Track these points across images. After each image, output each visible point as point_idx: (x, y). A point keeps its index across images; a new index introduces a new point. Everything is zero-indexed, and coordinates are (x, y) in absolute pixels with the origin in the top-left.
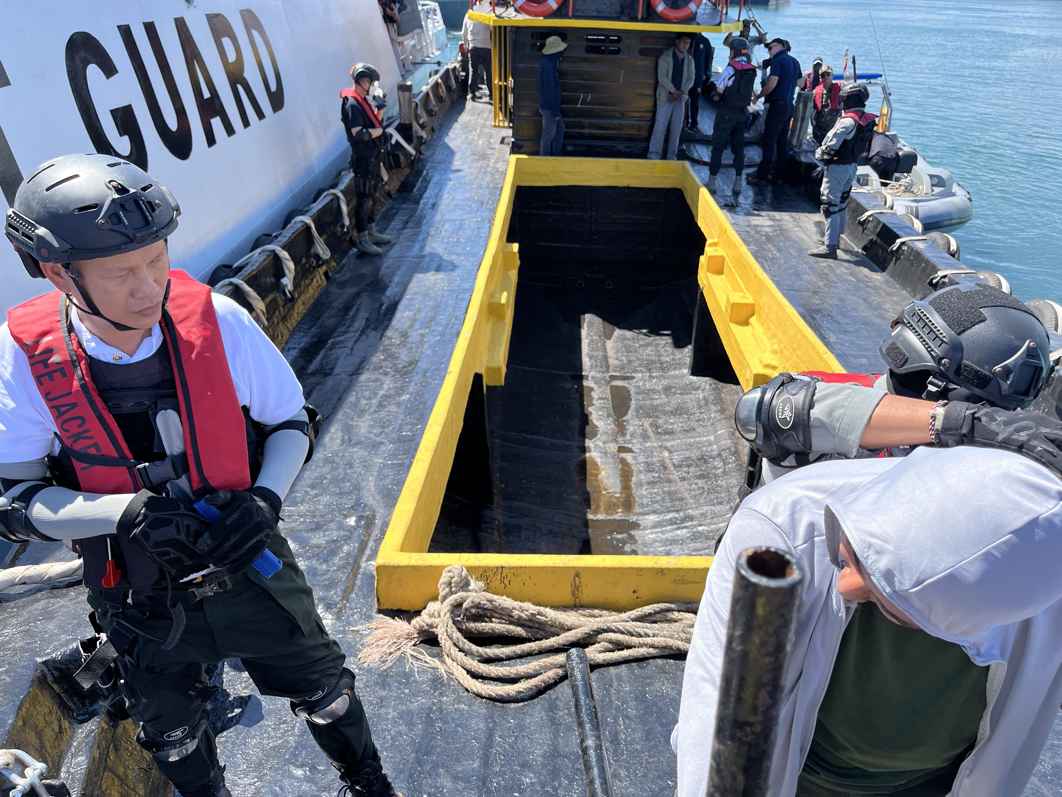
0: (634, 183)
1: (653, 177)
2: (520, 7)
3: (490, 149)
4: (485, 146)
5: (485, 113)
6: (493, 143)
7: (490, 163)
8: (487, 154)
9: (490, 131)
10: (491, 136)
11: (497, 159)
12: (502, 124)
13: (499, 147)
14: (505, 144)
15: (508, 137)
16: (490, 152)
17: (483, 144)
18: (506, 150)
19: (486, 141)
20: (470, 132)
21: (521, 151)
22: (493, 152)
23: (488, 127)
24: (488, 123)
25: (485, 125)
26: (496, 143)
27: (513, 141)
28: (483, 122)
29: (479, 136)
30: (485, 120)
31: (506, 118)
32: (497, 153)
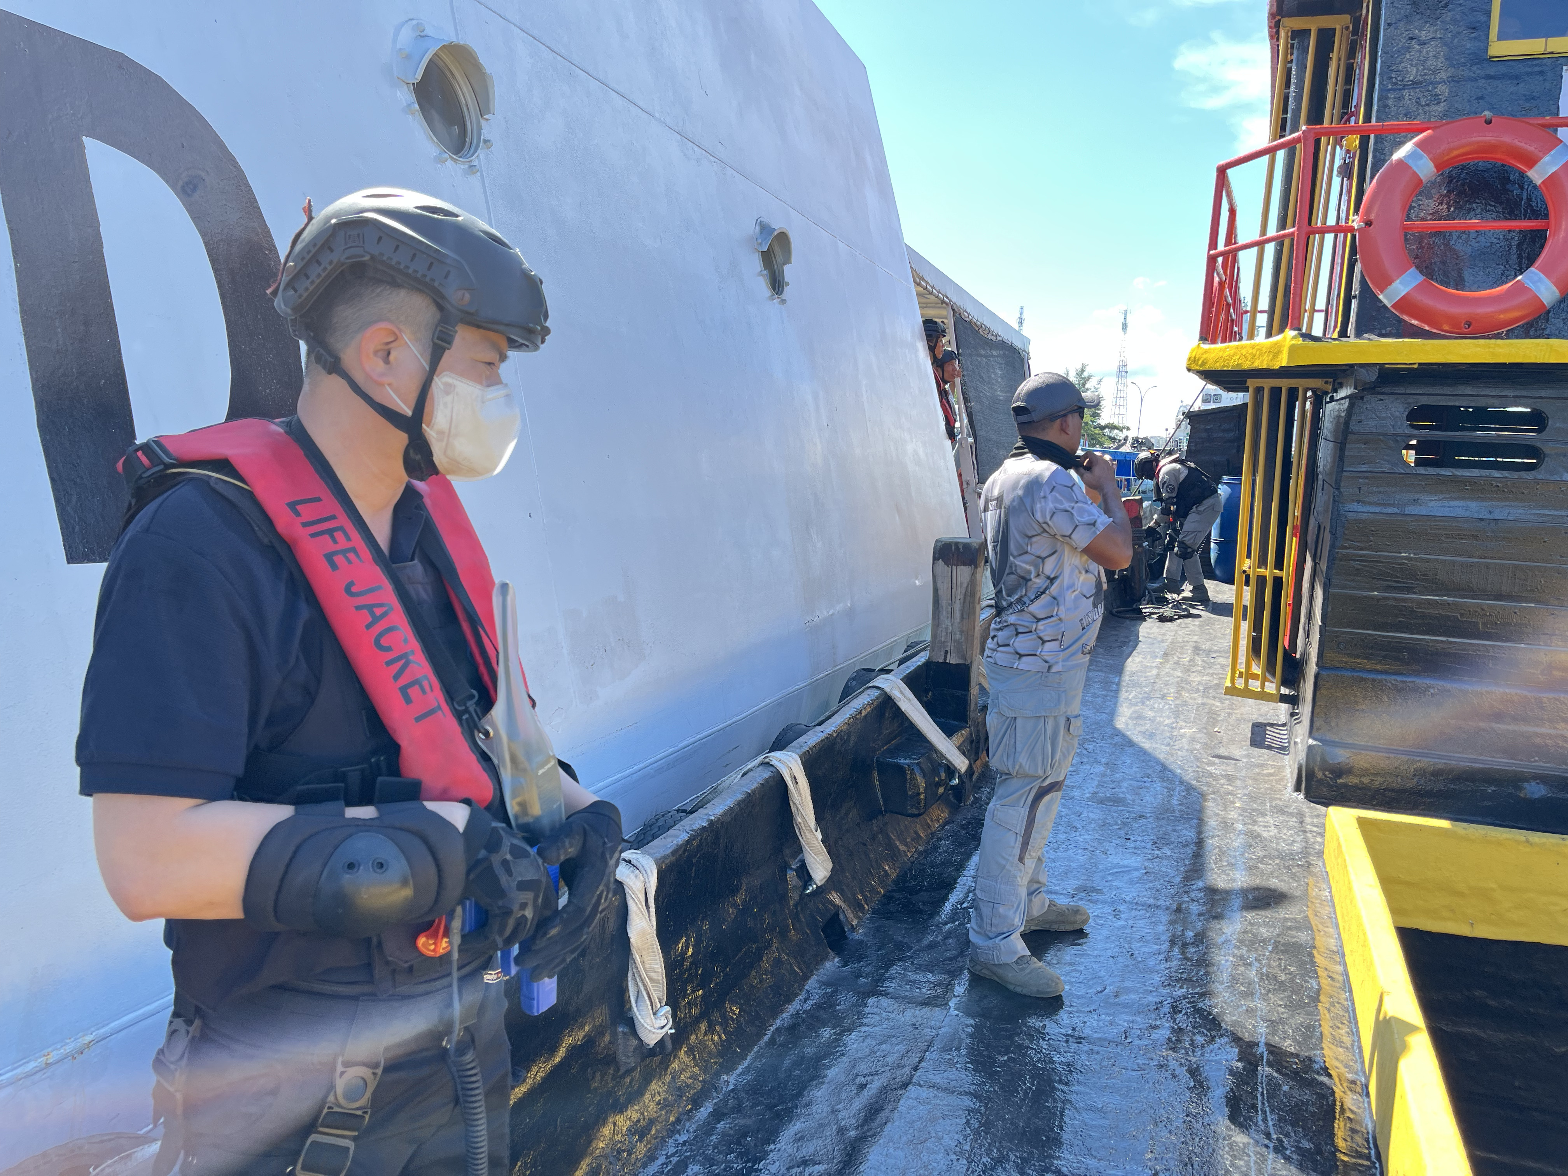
2: (1404, 304)
3: (1217, 760)
4: (1198, 746)
5: (1181, 653)
6: (1225, 740)
7: (1233, 815)
8: (1211, 774)
9: (1205, 700)
10: (1213, 718)
11: (1252, 797)
12: (1255, 685)
13: (1248, 756)
14: (1270, 748)
15: (1272, 725)
16: (1217, 768)
17: (1193, 740)
18: (1273, 766)
19: (1200, 731)
20: (1149, 698)
21: (1340, 781)
22: (1229, 768)
23: (1198, 691)
24: (1195, 678)
25: (1188, 683)
26: (1232, 741)
27: (1310, 748)
28: (1179, 674)
29: (1176, 714)
30: (1187, 671)
31: (1270, 667)
32: (1243, 774)
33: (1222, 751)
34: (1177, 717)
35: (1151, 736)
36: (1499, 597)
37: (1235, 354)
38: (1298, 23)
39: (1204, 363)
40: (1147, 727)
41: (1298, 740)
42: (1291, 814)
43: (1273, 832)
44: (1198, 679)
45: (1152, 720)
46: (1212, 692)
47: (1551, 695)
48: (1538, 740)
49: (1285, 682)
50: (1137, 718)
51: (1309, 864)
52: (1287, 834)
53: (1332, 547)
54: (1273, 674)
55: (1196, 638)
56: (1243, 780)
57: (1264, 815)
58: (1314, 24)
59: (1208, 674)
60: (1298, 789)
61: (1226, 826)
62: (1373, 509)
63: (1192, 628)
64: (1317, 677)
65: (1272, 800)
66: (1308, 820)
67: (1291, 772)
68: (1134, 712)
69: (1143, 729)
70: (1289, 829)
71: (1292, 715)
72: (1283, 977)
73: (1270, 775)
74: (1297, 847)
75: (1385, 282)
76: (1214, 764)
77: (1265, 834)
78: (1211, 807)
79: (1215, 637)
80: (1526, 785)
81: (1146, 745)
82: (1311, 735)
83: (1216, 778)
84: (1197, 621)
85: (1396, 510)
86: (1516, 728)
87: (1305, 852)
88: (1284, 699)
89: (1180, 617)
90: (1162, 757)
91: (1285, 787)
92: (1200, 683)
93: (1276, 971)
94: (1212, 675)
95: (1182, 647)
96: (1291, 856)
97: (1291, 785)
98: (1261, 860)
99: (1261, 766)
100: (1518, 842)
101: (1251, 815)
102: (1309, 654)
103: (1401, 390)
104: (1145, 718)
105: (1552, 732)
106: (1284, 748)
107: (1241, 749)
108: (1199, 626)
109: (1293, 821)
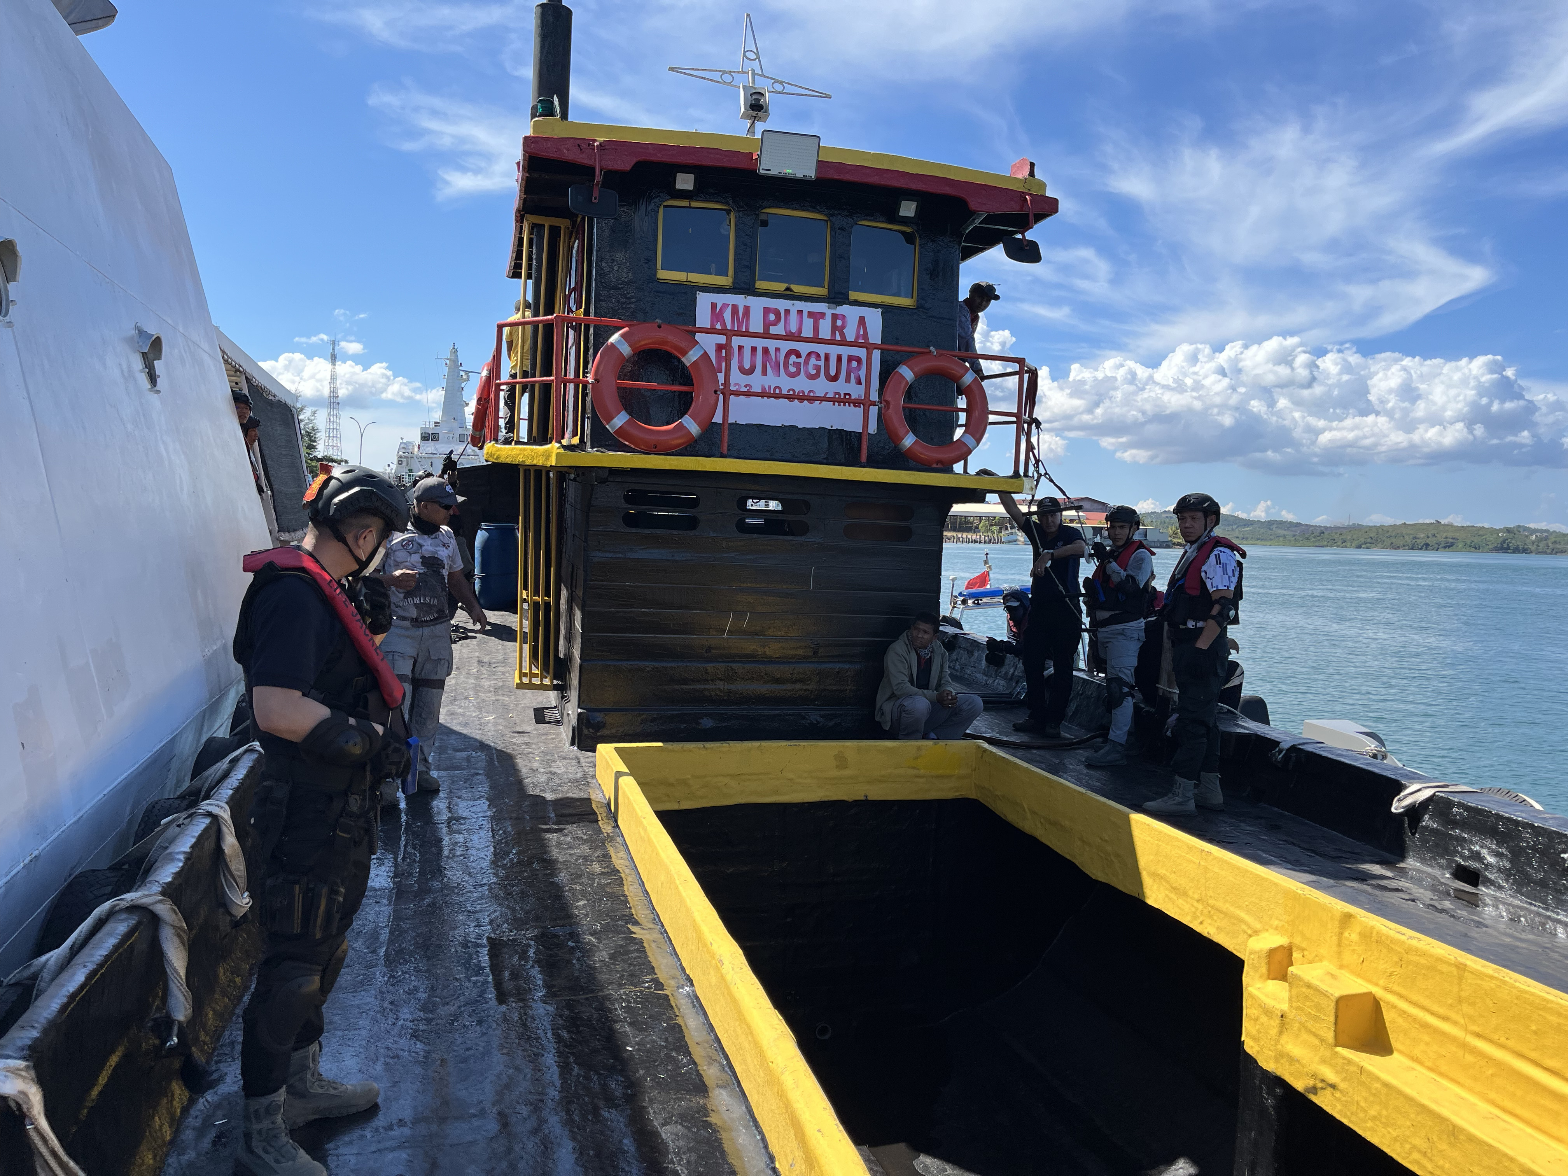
0: (877, 793)
1: (917, 777)
2: (620, 431)
3: (516, 735)
4: (501, 728)
5: (470, 666)
6: (518, 721)
7: (535, 765)
8: (514, 744)
9: (497, 697)
10: (506, 708)
11: (545, 753)
12: (536, 681)
13: (536, 729)
14: (549, 723)
15: (547, 708)
16: (518, 740)
17: (496, 724)
18: (554, 734)
19: (499, 718)
20: (455, 700)
21: (599, 734)
22: (526, 739)
23: (490, 692)
24: (486, 683)
25: (481, 687)
26: (523, 721)
27: (579, 714)
28: (473, 681)
29: (480, 709)
30: (477, 678)
31: (545, 668)
32: (536, 740)
33: (518, 729)
34: (480, 711)
35: (466, 725)
36: (680, 608)
37: (520, 454)
38: (537, 219)
39: (498, 458)
40: (461, 719)
41: (570, 712)
42: (572, 759)
43: (563, 770)
44: (488, 683)
45: (463, 715)
46: (500, 692)
47: (711, 665)
48: (707, 693)
49: (555, 677)
50: (452, 714)
51: (588, 783)
52: (572, 770)
53: (585, 580)
54: (548, 673)
55: (477, 654)
56: (536, 744)
57: (555, 762)
58: (547, 222)
59: (494, 679)
60: (572, 744)
61: (534, 771)
62: (607, 555)
63: (472, 646)
64: (581, 666)
65: (557, 753)
66: (582, 760)
67: (567, 735)
68: (448, 711)
69: (459, 721)
70: (572, 766)
71: (563, 697)
72: (585, 837)
73: (553, 739)
74: (579, 775)
75: (609, 419)
76: (515, 737)
77: (559, 772)
78: (520, 762)
79: (491, 652)
80: (701, 721)
81: (464, 731)
82: (579, 707)
83: (519, 745)
84: (474, 641)
85: (620, 555)
86: (694, 687)
87: (584, 777)
88: (555, 688)
89: (461, 639)
90: (478, 737)
91: (565, 744)
92: (490, 686)
93: (582, 835)
94: (497, 679)
95: (469, 662)
96: (577, 781)
97: (568, 744)
98: (560, 785)
99: (547, 734)
100: (699, 749)
101: (548, 763)
102: (573, 653)
103: (620, 479)
104: (457, 714)
105: (713, 687)
106: (558, 722)
107: (530, 725)
108: (478, 645)
109: (574, 762)
